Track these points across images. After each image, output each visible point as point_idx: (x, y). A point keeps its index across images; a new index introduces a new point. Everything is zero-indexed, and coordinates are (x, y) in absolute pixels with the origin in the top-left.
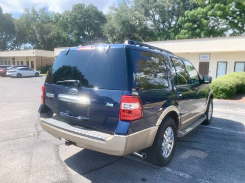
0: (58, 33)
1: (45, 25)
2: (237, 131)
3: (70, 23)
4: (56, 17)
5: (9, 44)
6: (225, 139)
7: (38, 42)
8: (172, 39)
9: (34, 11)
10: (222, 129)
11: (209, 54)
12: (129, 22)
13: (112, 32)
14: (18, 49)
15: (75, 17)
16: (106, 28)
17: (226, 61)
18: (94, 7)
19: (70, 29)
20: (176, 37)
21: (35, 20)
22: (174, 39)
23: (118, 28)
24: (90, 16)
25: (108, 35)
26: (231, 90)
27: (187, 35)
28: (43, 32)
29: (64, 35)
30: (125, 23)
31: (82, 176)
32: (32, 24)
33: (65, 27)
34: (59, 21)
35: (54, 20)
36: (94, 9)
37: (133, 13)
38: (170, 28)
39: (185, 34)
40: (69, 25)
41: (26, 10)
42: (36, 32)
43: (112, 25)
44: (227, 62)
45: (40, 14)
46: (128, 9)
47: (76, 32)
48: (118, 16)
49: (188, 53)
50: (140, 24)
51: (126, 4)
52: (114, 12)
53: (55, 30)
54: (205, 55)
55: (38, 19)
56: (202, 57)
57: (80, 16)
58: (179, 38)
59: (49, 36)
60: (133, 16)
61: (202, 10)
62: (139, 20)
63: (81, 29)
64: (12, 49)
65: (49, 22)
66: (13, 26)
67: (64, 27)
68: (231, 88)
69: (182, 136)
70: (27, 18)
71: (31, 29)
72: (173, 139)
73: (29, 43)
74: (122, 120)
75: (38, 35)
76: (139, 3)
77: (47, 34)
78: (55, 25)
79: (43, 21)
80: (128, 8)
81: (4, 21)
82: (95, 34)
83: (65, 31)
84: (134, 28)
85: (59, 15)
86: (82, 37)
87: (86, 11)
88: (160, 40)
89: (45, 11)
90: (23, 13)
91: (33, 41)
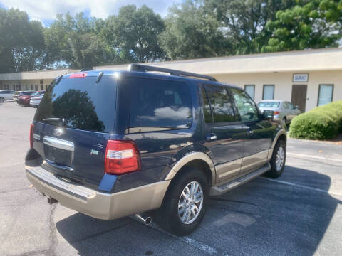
0: (100, 47)
1: (83, 36)
2: (316, 187)
3: (116, 32)
4: (97, 25)
5: (38, 62)
6: (292, 200)
7: (75, 58)
8: (257, 53)
9: (69, 18)
10: (294, 184)
11: (307, 73)
12: (195, 29)
13: (172, 44)
14: (48, 69)
15: (123, 24)
16: (163, 38)
17: (332, 83)
18: (148, 9)
19: (115, 40)
20: (262, 49)
21: (69, 29)
22: (260, 52)
23: (180, 37)
24: (143, 22)
25: (166, 48)
26: (330, 127)
27: (277, 47)
28: (80, 45)
29: (108, 48)
30: (189, 31)
31: (69, 245)
32: (66, 35)
33: (109, 38)
34: (102, 30)
35: (95, 28)
36: (148, 12)
37: (201, 16)
38: (253, 36)
39: (275, 44)
40: (114, 35)
41: (59, 16)
42: (72, 45)
43: (172, 34)
44: (333, 85)
45: (76, 21)
46: (194, 11)
47: (123, 44)
48: (181, 20)
49: (275, 72)
50: (212, 31)
51: (192, 4)
52: (175, 15)
53: (95, 42)
54: (301, 75)
55: (75, 29)
56: (297, 78)
57: (128, 22)
58: (266, 51)
59: (87, 51)
60: (201, 20)
61: (300, 8)
62: (210, 26)
63: (131, 40)
64: (42, 69)
65: (89, 31)
66: (42, 37)
67: (107, 38)
68: (330, 123)
69: (219, 194)
70: (60, 27)
71: (66, 42)
72: (202, 198)
73: (63, 60)
74: (108, 173)
75: (73, 50)
76: (210, 2)
77: (86, 47)
78: (96, 36)
79: (80, 31)
80: (195, 9)
81: (30, 32)
82: (150, 46)
83: (109, 43)
84: (202, 37)
85: (102, 21)
86: (132, 51)
87: (137, 16)
88: (240, 54)
89: (84, 17)
90: (55, 21)
91: (68, 58)
